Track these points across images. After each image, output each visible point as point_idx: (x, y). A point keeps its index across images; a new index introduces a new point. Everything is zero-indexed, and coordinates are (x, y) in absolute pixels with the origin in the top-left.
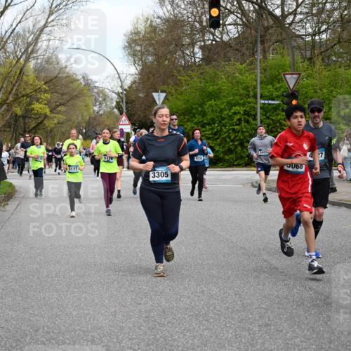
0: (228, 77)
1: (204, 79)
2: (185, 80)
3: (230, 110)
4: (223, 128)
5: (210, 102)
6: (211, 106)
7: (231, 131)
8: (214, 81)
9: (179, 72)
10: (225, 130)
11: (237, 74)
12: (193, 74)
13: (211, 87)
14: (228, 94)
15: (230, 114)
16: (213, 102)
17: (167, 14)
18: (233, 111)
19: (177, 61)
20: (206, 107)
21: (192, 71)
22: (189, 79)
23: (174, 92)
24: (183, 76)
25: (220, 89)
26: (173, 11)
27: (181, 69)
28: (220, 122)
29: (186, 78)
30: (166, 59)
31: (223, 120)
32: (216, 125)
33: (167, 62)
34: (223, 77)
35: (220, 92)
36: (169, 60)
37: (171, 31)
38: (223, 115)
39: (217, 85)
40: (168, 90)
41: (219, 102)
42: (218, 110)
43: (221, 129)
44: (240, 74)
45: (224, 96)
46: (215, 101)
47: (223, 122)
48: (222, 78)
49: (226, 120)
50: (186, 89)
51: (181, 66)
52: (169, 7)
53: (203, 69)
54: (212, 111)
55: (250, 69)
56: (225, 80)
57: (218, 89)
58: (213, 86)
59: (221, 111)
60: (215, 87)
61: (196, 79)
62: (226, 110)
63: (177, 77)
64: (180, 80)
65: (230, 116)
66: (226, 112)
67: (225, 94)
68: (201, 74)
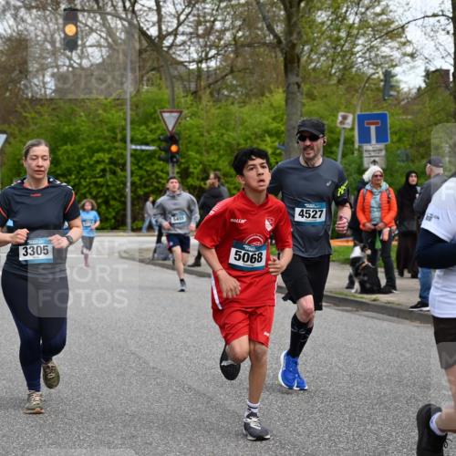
0: (89, 114)
1: (58, 116)
2: (33, 118)
3: (91, 158)
4: (82, 180)
5: (65, 147)
6: (66, 151)
7: (92, 185)
8: (70, 120)
9: (24, 106)
10: (84, 184)
11: (100, 112)
12: (43, 110)
13: (66, 127)
14: (88, 136)
15: (91, 162)
16: (68, 147)
17: (9, 31)
18: (94, 159)
19: (21, 93)
20: (60, 153)
21: (42, 105)
22: (37, 116)
23: (17, 132)
24: (30, 113)
25: (78, 130)
26: (17, 27)
27: (27, 103)
28: (78, 173)
29: (33, 115)
30: (7, 89)
31: (82, 170)
32: (73, 177)
33: (8, 94)
34: (82, 114)
35: (79, 135)
36: (11, 90)
37: (14, 53)
38: (82, 165)
39: (75, 124)
40: (9, 131)
41: (76, 147)
42: (76, 157)
43: (80, 183)
44: (105, 110)
45: (84, 139)
46: (72, 145)
47: (83, 173)
48: (81, 116)
49: (86, 171)
50: (33, 130)
51: (27, 99)
52: (11, 22)
53: (56, 104)
54: (68, 158)
55: (118, 105)
56: (84, 119)
57: (75, 130)
58: (69, 125)
59: (80, 159)
60: (71, 127)
61: (46, 117)
62: (85, 158)
63: (21, 114)
64: (26, 117)
65: (92, 166)
66: (85, 161)
67: (85, 136)
68: (54, 109)
